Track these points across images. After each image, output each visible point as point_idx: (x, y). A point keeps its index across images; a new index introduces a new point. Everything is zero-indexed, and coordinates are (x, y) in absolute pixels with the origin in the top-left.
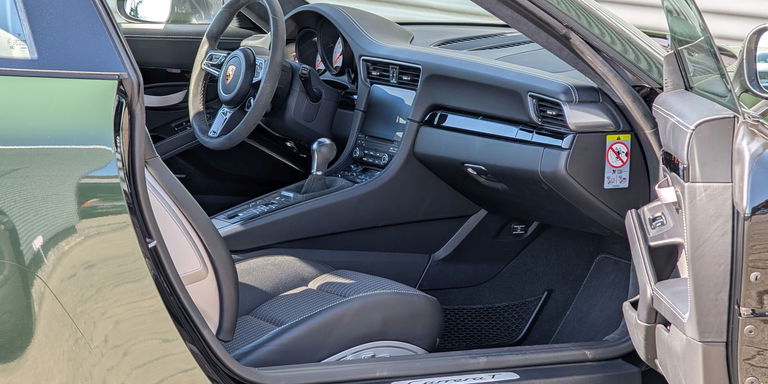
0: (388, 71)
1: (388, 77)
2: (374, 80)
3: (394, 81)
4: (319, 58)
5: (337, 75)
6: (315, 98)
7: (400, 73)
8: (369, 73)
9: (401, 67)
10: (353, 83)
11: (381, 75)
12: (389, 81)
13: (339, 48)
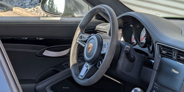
0: (172, 52)
1: (172, 55)
2: (163, 55)
3: (175, 57)
4: (133, 37)
5: (143, 47)
6: (132, 60)
7: (178, 54)
8: (161, 51)
9: (179, 51)
10: (151, 53)
11: (167, 53)
12: (172, 57)
13: (143, 33)
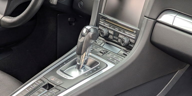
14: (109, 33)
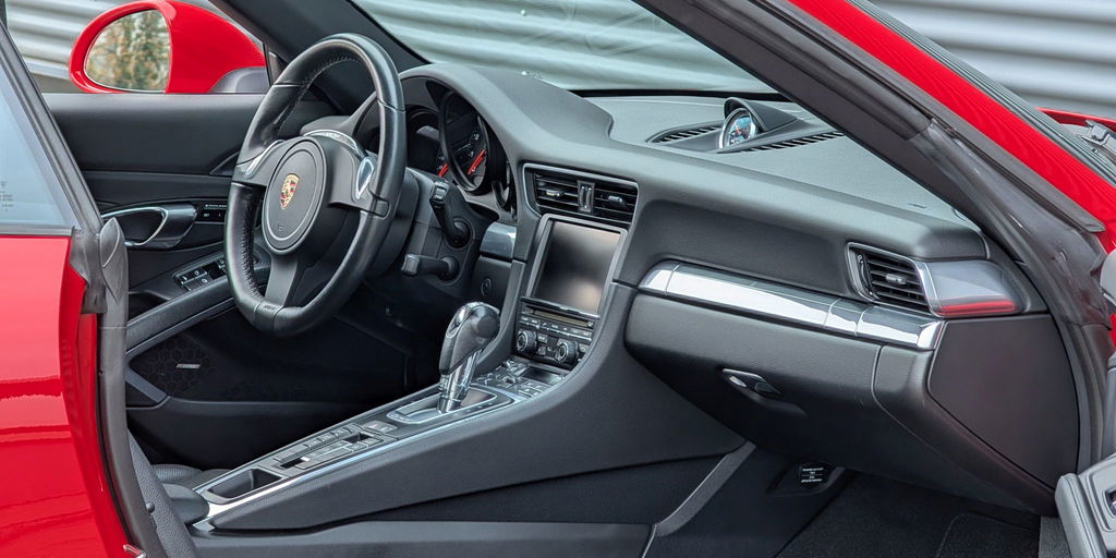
14: (538, 342)
